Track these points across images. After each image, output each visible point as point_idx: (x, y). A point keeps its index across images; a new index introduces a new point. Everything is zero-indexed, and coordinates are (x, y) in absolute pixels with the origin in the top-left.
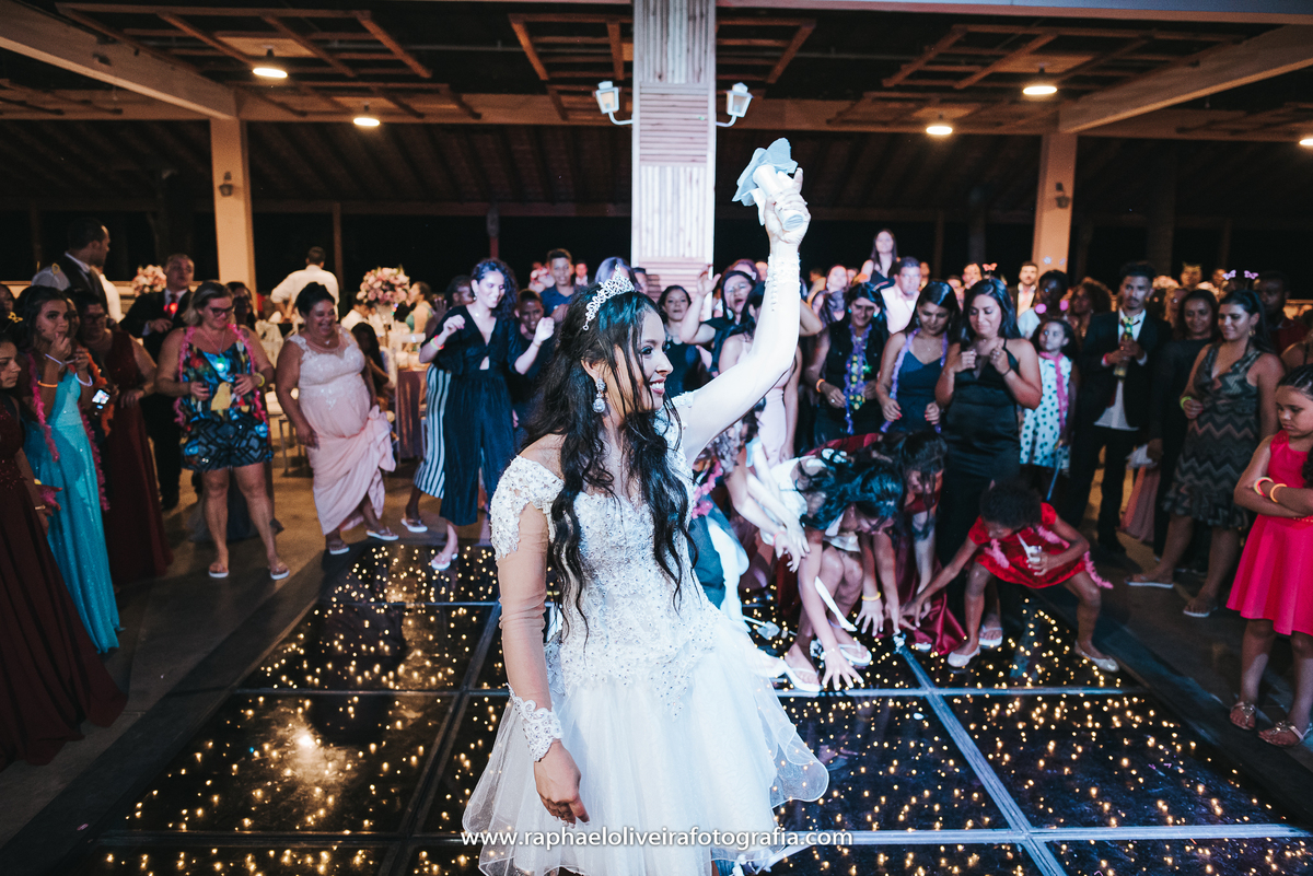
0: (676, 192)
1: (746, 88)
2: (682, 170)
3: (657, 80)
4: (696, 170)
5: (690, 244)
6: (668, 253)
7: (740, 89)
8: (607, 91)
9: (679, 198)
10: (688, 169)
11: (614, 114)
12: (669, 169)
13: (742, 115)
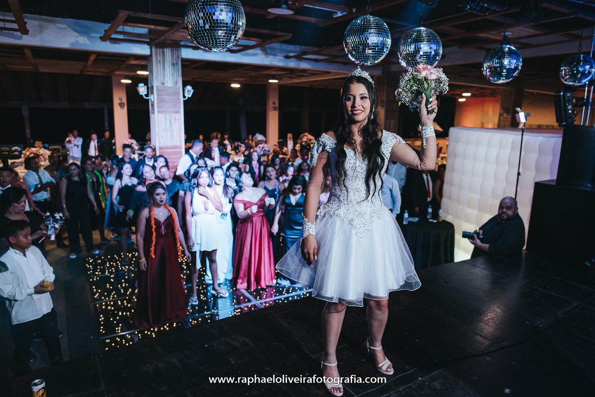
0: (171, 123)
1: (191, 87)
2: (172, 116)
3: (162, 85)
4: (177, 115)
5: (176, 141)
6: (169, 144)
7: (189, 88)
8: (142, 87)
9: (172, 125)
10: (175, 116)
11: (145, 95)
12: (168, 116)
13: (190, 96)
